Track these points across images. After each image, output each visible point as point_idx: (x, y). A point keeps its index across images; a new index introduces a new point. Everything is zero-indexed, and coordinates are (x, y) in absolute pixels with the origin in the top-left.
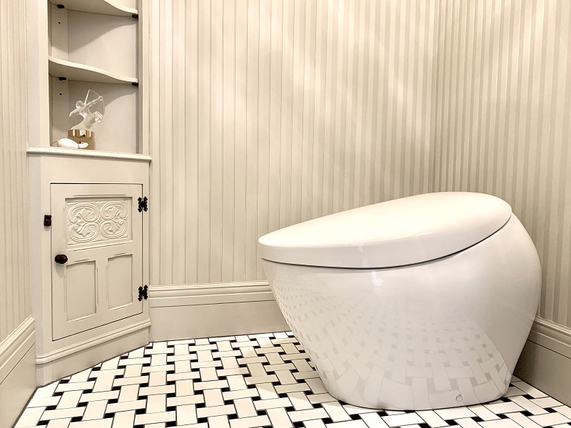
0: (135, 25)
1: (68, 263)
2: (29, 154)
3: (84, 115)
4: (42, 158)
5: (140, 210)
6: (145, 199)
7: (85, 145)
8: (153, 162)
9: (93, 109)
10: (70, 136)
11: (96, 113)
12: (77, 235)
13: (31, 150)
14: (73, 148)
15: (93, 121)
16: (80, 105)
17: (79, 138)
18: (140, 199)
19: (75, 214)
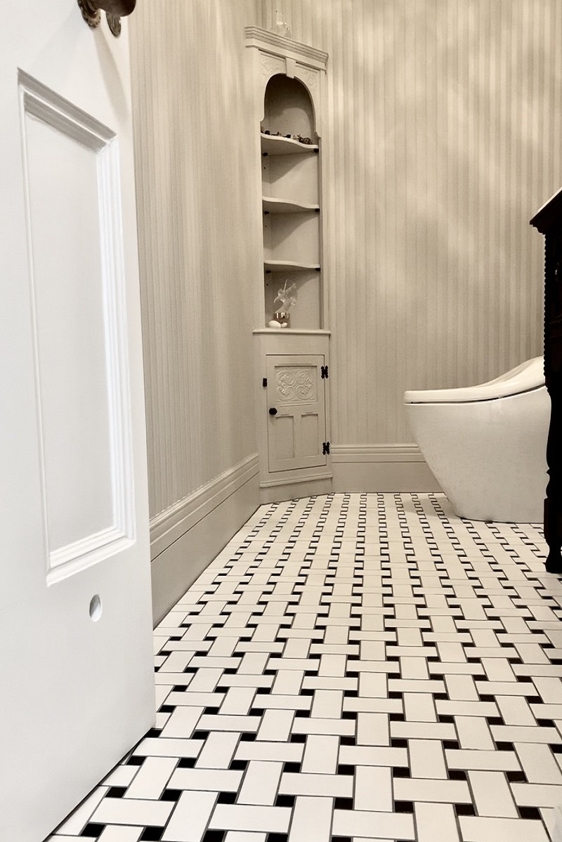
0: (317, 218)
1: (277, 415)
2: (254, 333)
3: (283, 301)
4: (261, 336)
5: (323, 377)
6: (327, 367)
7: (285, 324)
8: (332, 336)
9: (289, 295)
10: (275, 318)
11: (291, 298)
12: (282, 395)
13: (256, 331)
14: (277, 328)
15: (290, 305)
16: (281, 293)
17: (281, 320)
18: (322, 368)
19: (280, 378)
